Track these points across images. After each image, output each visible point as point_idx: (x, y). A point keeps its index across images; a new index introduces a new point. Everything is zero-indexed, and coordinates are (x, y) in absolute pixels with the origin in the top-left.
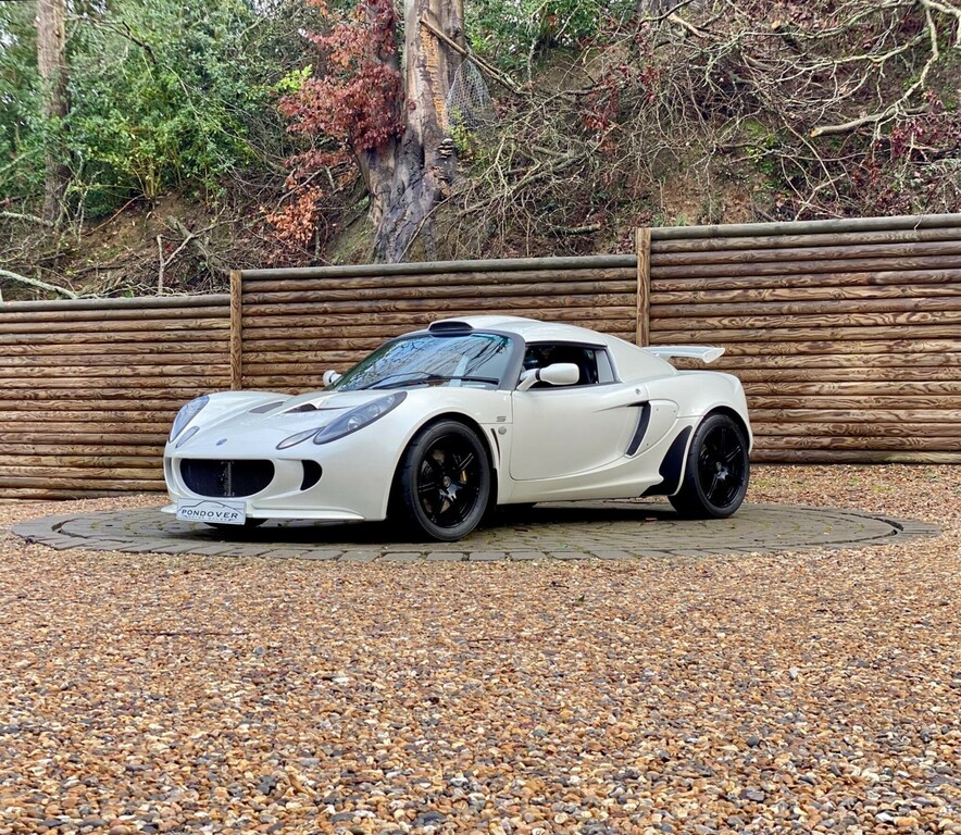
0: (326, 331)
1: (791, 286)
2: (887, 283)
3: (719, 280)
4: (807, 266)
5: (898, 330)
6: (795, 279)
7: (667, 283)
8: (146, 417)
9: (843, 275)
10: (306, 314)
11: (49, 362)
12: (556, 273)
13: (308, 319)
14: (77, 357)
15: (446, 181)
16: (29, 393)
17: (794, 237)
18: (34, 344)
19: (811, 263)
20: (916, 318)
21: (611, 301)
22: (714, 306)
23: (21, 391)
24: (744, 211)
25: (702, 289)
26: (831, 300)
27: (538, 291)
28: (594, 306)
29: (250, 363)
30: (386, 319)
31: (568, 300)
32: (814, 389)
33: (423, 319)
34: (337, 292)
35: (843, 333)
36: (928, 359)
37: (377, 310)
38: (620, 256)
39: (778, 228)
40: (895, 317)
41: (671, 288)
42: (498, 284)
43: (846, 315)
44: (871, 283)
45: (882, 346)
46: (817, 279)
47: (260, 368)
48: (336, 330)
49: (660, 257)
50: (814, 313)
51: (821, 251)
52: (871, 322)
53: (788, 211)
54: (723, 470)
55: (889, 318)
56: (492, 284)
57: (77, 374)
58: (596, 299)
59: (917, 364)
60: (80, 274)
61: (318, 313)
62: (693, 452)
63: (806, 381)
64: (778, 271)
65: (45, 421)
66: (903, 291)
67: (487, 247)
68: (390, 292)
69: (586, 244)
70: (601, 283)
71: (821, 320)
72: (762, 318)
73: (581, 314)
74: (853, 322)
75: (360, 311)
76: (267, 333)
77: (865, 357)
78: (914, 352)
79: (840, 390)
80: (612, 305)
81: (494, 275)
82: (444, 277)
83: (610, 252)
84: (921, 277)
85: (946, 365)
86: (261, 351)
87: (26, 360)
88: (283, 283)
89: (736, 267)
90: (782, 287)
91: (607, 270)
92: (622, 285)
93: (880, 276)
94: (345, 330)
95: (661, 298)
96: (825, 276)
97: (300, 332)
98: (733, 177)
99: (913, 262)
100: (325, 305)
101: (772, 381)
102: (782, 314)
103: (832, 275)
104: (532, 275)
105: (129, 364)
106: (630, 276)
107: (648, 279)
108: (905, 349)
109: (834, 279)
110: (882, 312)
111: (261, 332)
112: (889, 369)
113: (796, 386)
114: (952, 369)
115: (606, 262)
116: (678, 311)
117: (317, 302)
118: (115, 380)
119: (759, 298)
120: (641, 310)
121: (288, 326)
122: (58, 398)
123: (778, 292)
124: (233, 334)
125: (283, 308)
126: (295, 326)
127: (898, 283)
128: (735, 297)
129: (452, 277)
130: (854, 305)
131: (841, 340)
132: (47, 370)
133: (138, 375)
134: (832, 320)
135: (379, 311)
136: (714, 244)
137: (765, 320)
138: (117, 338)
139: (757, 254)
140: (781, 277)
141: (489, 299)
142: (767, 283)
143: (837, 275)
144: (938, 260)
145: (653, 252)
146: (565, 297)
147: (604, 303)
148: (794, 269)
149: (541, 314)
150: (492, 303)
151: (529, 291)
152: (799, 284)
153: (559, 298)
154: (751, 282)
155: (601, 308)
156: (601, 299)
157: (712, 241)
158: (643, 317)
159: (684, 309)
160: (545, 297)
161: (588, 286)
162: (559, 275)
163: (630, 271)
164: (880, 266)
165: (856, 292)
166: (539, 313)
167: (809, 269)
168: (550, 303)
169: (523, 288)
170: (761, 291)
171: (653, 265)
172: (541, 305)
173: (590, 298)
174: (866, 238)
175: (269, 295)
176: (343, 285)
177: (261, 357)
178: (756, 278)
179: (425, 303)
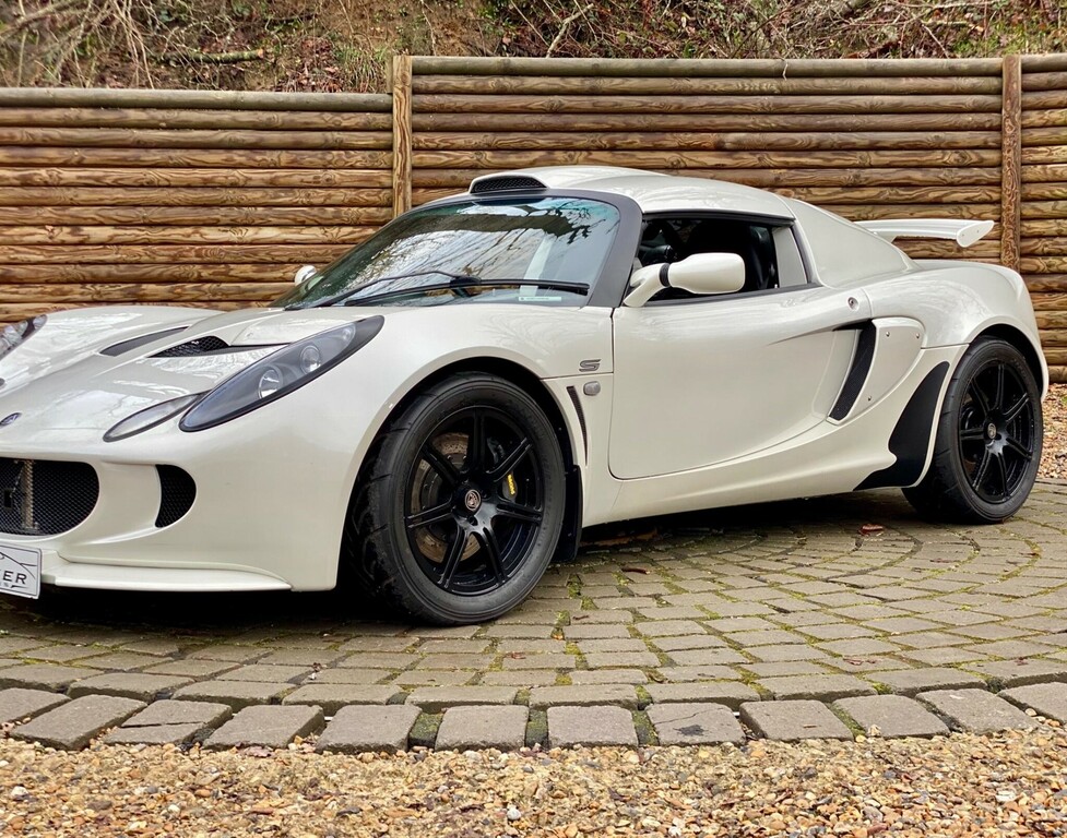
1: (613, 149)
2: (739, 148)
3: (512, 136)
4: (635, 121)
6: (619, 139)
7: (438, 138)
9: (682, 135)
12: (264, 116)
17: (617, 81)
19: (641, 118)
21: (352, 161)
26: (667, 168)
27: (236, 141)
28: (325, 168)
31: (285, 157)
33: (37, 179)
38: (365, 96)
39: (596, 66)
41: (443, 145)
42: (170, 127)
44: (719, 148)
46: (649, 140)
49: (426, 100)
51: (654, 102)
53: (517, 47)
54: (998, 437)
56: (156, 127)
58: (329, 157)
62: (950, 408)
64: (596, 126)
66: (759, 159)
70: (336, 135)
73: (307, 179)
80: (352, 167)
81: (160, 114)
82: (72, 113)
84: (783, 142)
89: (538, 119)
90: (600, 149)
91: (346, 115)
92: (368, 138)
93: (732, 137)
95: (429, 158)
96: (658, 136)
99: (773, 121)
103: (668, 136)
104: (226, 116)
106: (380, 126)
107: (408, 128)
109: (671, 140)
115: (343, 104)
116: (454, 178)
119: (570, 162)
120: (401, 177)
123: (597, 155)
127: (753, 149)
128: (536, 160)
129: (87, 114)
136: (506, 84)
139: (566, 101)
140: (600, 135)
141: (153, 151)
142: (581, 143)
143: (675, 135)
144: (803, 120)
145: (416, 91)
146: (279, 152)
147: (341, 164)
148: (617, 123)
149: (241, 178)
150: (158, 158)
151: (221, 141)
152: (624, 146)
153: (268, 152)
154: (558, 141)
155: (337, 171)
156: (336, 158)
157: (501, 79)
158: (405, 185)
159: (463, 175)
160: (247, 152)
161: (316, 138)
162: (270, 119)
163: (381, 118)
164: (728, 124)
165: (699, 159)
166: (237, 175)
167: (639, 125)
168: (255, 161)
169: (210, 136)
170: (572, 153)
171: (416, 111)
172: (241, 164)
173: (320, 156)
174: (711, 87)
178: (564, 136)
179: (39, 152)
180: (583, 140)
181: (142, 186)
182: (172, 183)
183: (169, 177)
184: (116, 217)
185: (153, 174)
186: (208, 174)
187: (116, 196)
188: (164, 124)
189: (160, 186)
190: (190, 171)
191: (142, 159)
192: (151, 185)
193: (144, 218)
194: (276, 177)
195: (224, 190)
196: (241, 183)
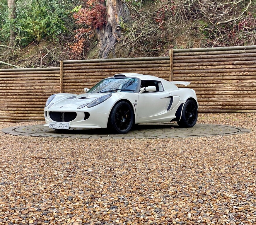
0: (86, 77)
1: (211, 65)
2: (237, 64)
3: (192, 63)
4: (215, 60)
5: (240, 77)
6: (212, 63)
7: (178, 64)
8: (37, 100)
9: (225, 62)
10: (80, 72)
11: (11, 85)
12: (148, 62)
13: (81, 74)
14: (19, 84)
15: (118, 36)
16: (6, 94)
17: (212, 52)
18: (7, 80)
19: (217, 59)
20: (245, 74)
22: (191, 70)
23: (4, 93)
24: (199, 45)
25: (187, 66)
26: (222, 69)
27: (143, 66)
28: (158, 70)
29: (65, 86)
30: (102, 74)
31: (151, 69)
32: (217, 93)
33: (112, 74)
34: (89, 67)
35: (225, 78)
36: (248, 85)
38: (165, 57)
39: (208, 49)
40: (239, 73)
41: (179, 66)
43: (226, 73)
44: (233, 64)
45: (236, 81)
46: (218, 63)
47: (68, 87)
48: (88, 77)
49: (176, 57)
50: (217, 72)
51: (219, 56)
52: (233, 75)
53: (210, 45)
55: (238, 74)
56: (131, 64)
57: (19, 89)
59: (245, 86)
60: (20, 61)
61: (84, 72)
62: (184, 110)
63: (215, 91)
64: (208, 61)
65: (10, 101)
66: (241, 66)
67: (129, 54)
68: (103, 67)
69: (156, 54)
70: (160, 64)
71: (219, 74)
72: (203, 74)
73: (155, 73)
74: (228, 75)
75: (95, 72)
76: (70, 77)
77: (231, 84)
78: (244, 83)
79: (224, 93)
80: (163, 70)
81: (131, 62)
82: (118, 63)
83: (162, 56)
84: (246, 63)
85: (253, 86)
86: (68, 83)
87: (5, 85)
88: (74, 64)
89: (196, 60)
90: (209, 65)
91: (162, 61)
92: (166, 65)
93: (235, 62)
94: (91, 77)
95: (176, 68)
98: (196, 36)
99: (244, 58)
100: (86, 70)
101: (206, 91)
102: (209, 73)
103: (222, 62)
104: (142, 62)
105: (33, 86)
107: (172, 63)
108: (242, 82)
109: (223, 63)
110: (236, 72)
111: (68, 77)
112: (237, 88)
113: (212, 92)
114: (254, 87)
115: (161, 59)
116: (180, 72)
117: (83, 69)
118: (29, 90)
119: (203, 68)
120: (171, 72)
121: (75, 76)
122: (14, 95)
123: (208, 67)
124: (61, 78)
125: (74, 71)
126: (78, 76)
127: (240, 64)
128: (196, 68)
129: (120, 63)
130: (228, 70)
131: (224, 80)
132: (11, 88)
133: (35, 89)
134: (222, 74)
135: (100, 72)
138: (30, 79)
139: (202, 56)
140: (209, 63)
141: (130, 69)
144: (251, 58)
145: (174, 56)
148: (212, 60)
151: (141, 66)
152: (213, 65)
153: (148, 68)
154: (200, 64)
155: (160, 71)
156: (160, 69)
157: (190, 53)
158: (171, 73)
159: (182, 71)
160: (145, 68)
161: (157, 65)
163: (168, 61)
164: (235, 59)
165: (229, 67)
166: (143, 72)
168: (146, 70)
169: (139, 66)
170: (203, 66)
171: (174, 59)
172: (144, 70)
173: (157, 68)
174: (231, 52)
175: (70, 68)
176: (91, 65)
177: (68, 84)
178: (202, 63)
179: (112, 69)
180: (205, 64)
186: (138, 72)
190: (135, 72)
191: (128, 70)
194: (150, 72)
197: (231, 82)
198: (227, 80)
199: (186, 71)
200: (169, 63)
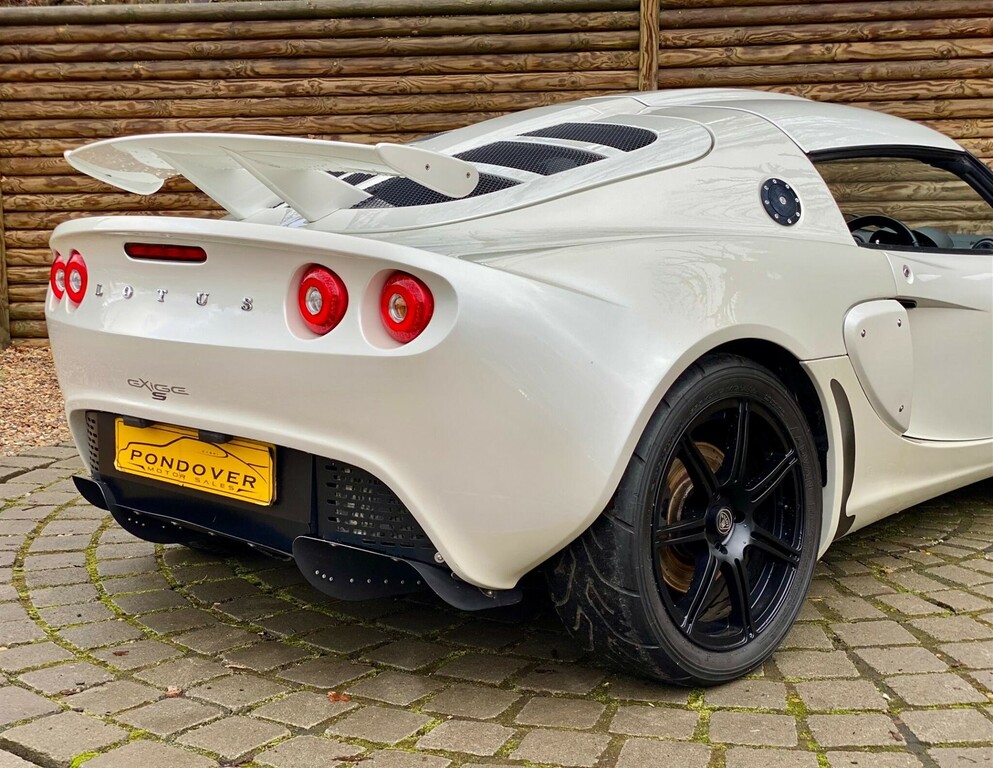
0: (140, 106)
1: (875, 39)
3: (765, 30)
4: (901, 7)
6: (882, 28)
7: (686, 35)
9: (954, 21)
10: (104, 79)
12: (510, 20)
13: (108, 88)
19: (907, 4)
21: (598, 62)
22: (758, 69)
25: (741, 43)
26: (935, 58)
27: (484, 46)
28: (571, 70)
29: (13, 156)
30: (240, 89)
31: (531, 60)
32: (905, 192)
33: (300, 90)
34: (155, 45)
35: (952, 108)
37: (224, 74)
41: (691, 42)
42: (422, 35)
43: (957, 82)
46: (917, 27)
47: (32, 164)
48: (157, 106)
50: (909, 79)
56: (410, 35)
58: (575, 59)
61: (125, 79)
63: (894, 180)
64: (858, 15)
68: (245, 46)
70: (583, 36)
71: (920, 89)
72: (831, 87)
73: (552, 82)
74: (968, 92)
75: (196, 76)
76: (39, 108)
77: (984, 142)
79: (945, 193)
80: (598, 69)
81: (412, 22)
82: (332, 23)
86: (32, 138)
88: (61, 29)
89: (793, 11)
90: (861, 40)
91: (592, 15)
92: (614, 38)
94: (172, 106)
95: (676, 57)
96: (928, 23)
97: (97, 107)
100: (137, 66)
101: (842, 182)
102: (861, 81)
103: (939, 22)
106: (628, 24)
107: (655, 26)
109: (941, 27)
111: (28, 107)
113: (879, 188)
115: (589, 3)
116: (702, 76)
117: (121, 60)
119: (827, 56)
120: (647, 77)
121: (74, 99)
123: (857, 47)
125: (64, 69)
126: (86, 98)
128: (789, 55)
129: (345, 24)
130: (971, 66)
131: (947, 118)
134: (937, 88)
135: (227, 77)
137: (835, 90)
140: (862, 24)
141: (406, 59)
142: (840, 34)
143: (946, 21)
146: (526, 56)
147: (587, 65)
148: (881, 12)
149: (489, 83)
150: (411, 65)
151: (470, 47)
152: (889, 36)
153: (515, 57)
154: (815, 33)
155: (582, 73)
156: (582, 60)
158: (651, 85)
159: (711, 74)
160: (495, 57)
161: (562, 39)
162: (517, 22)
163: (628, 17)
165: (974, 47)
166: (485, 80)
167: (905, 12)
168: (503, 65)
169: (460, 42)
170: (830, 45)
171: (663, 7)
172: (488, 68)
173: (565, 58)
175: (38, 49)
176: (165, 35)
177: (32, 146)
178: (822, 28)
179: (302, 63)
180: (842, 31)
181: (395, 94)
182: (424, 90)
183: (420, 85)
184: (370, 125)
185: (407, 82)
186: (457, 80)
187: (371, 105)
188: (416, 32)
189: (412, 94)
190: (440, 77)
191: (396, 67)
192: (403, 93)
193: (397, 125)
194: (522, 82)
195: (472, 95)
196: (489, 89)
197: (983, 132)
198: (963, 122)
199: (731, 73)
200: (637, 28)
